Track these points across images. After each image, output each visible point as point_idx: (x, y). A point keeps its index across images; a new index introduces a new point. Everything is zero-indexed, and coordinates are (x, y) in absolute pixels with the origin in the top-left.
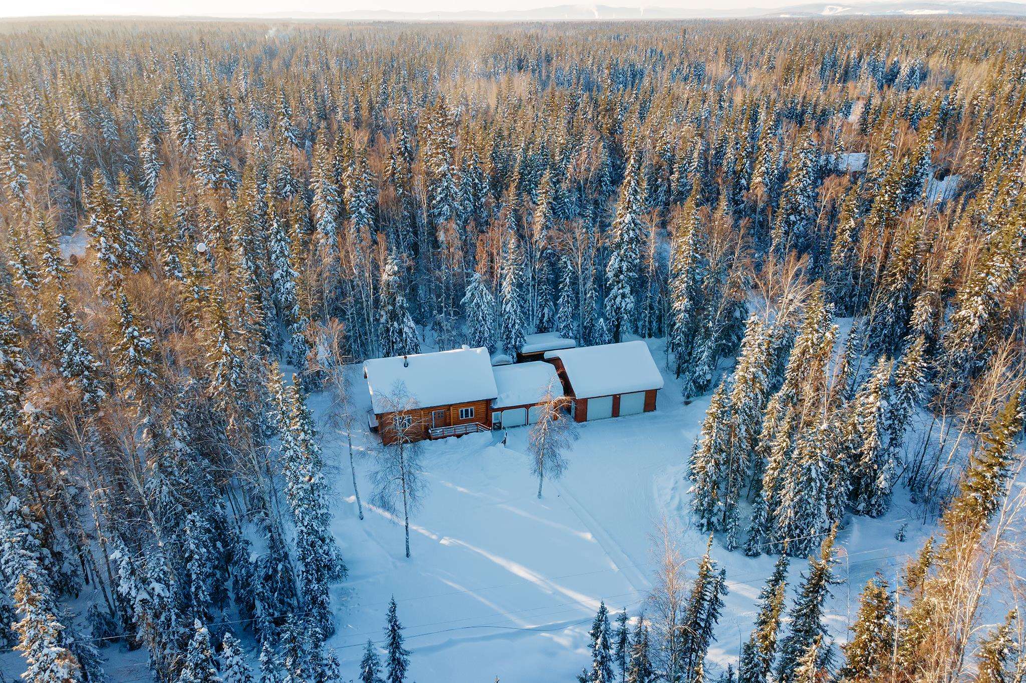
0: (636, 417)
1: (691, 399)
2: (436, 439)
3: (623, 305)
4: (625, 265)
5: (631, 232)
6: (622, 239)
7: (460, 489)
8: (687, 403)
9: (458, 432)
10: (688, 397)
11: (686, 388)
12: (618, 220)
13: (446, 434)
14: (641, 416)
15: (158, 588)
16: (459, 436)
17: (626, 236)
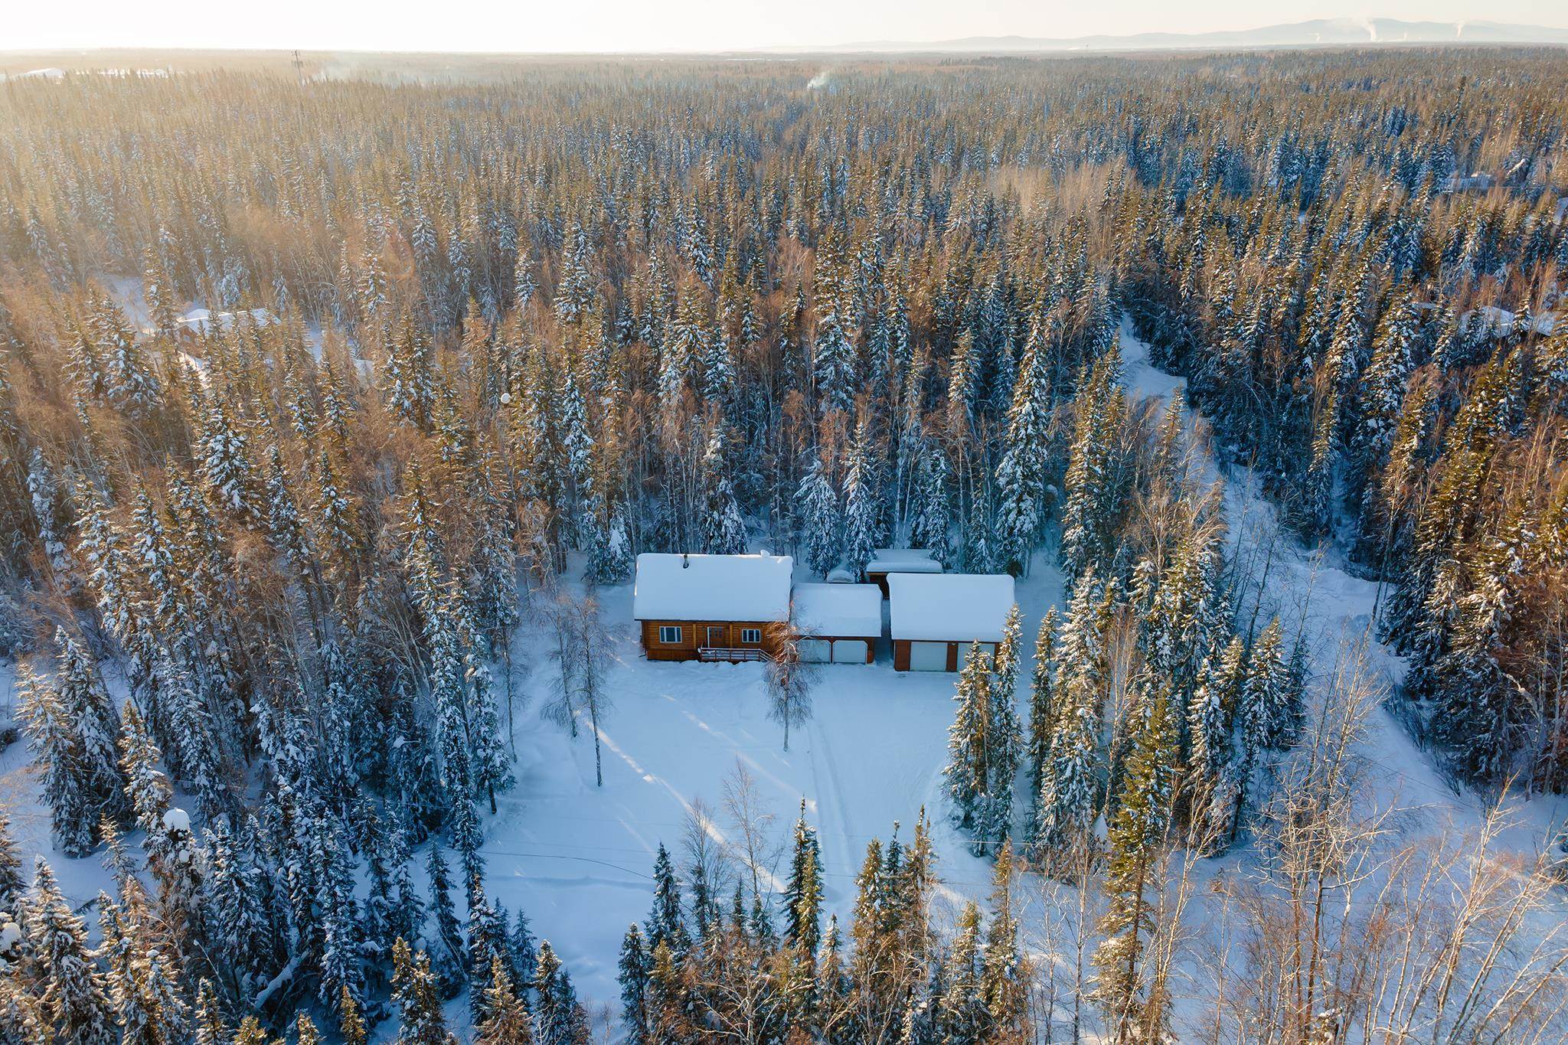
2: (706, 661)
3: (1018, 524)
5: (1030, 427)
6: (1017, 435)
7: (702, 725)
9: (735, 657)
12: (1014, 410)
13: (719, 656)
15: (293, 750)
16: (735, 662)
17: (1023, 431)
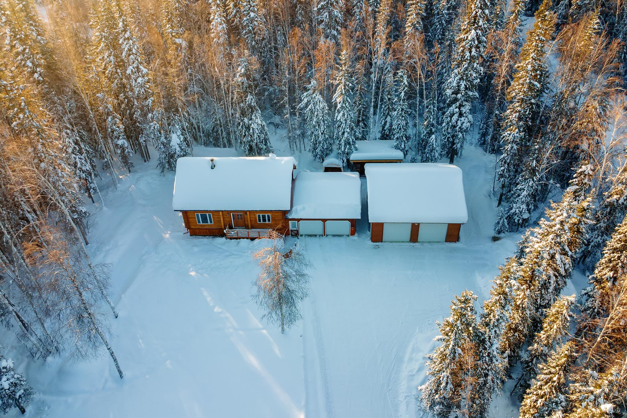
0: (436, 246)
1: (502, 235)
2: (231, 239)
3: (459, 123)
4: (463, 84)
5: (473, 50)
6: (463, 57)
8: (495, 239)
9: (252, 235)
10: (499, 232)
11: (498, 223)
12: (462, 36)
13: (240, 235)
14: (440, 246)
16: (253, 239)
17: (468, 54)
